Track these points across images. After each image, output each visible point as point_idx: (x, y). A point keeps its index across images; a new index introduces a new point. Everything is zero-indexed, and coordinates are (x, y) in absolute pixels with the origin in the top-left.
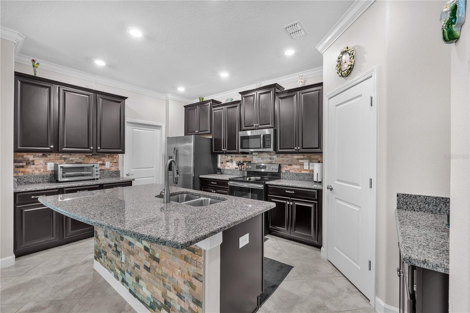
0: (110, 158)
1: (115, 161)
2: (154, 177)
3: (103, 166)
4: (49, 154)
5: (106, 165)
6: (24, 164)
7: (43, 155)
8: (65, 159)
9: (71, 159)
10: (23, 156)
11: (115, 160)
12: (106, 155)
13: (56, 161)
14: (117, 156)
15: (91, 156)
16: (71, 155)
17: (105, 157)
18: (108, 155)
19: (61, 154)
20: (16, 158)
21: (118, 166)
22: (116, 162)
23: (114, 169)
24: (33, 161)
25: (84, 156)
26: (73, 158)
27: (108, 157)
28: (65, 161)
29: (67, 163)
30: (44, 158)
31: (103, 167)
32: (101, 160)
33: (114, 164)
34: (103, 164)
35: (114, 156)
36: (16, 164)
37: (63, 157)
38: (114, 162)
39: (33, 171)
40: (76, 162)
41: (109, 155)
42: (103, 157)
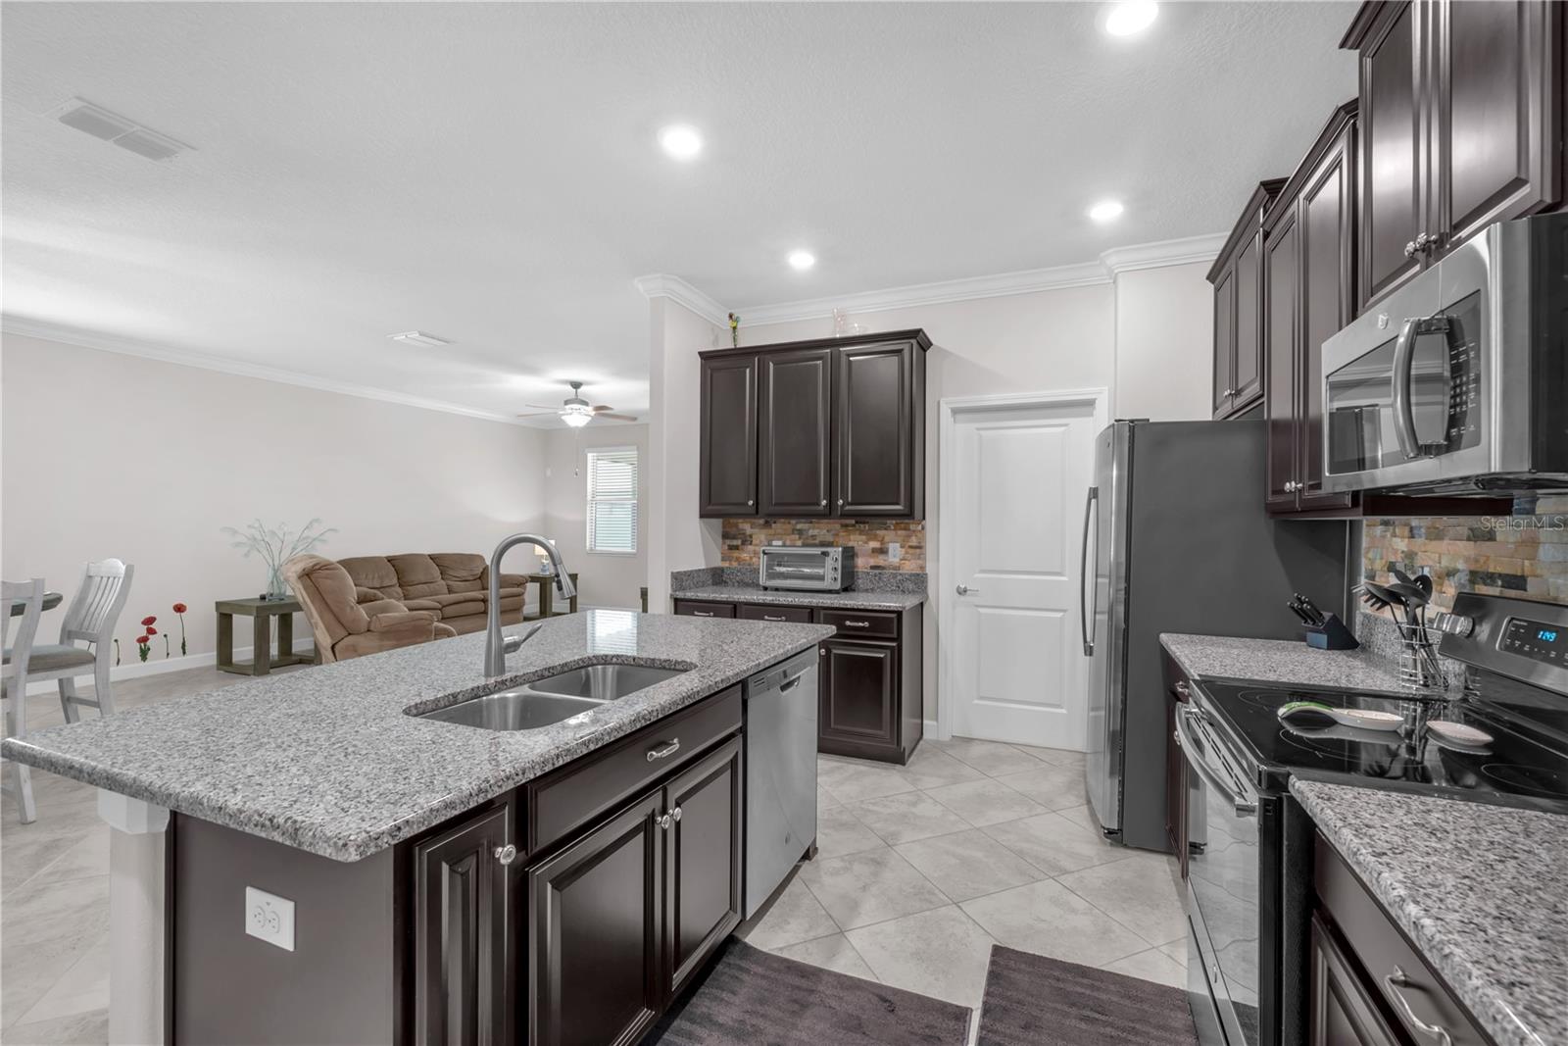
0: (899, 532)
1: (914, 541)
2: (1065, 611)
3: (881, 557)
4: (774, 520)
5: (891, 551)
6: (739, 542)
7: (767, 522)
8: (800, 532)
9: (811, 532)
10: (736, 525)
11: (914, 538)
12: (888, 522)
13: (784, 537)
14: (920, 527)
15: (853, 526)
16: (811, 523)
17: (886, 529)
18: (894, 522)
19: (793, 522)
20: (728, 530)
21: (925, 559)
22: (914, 544)
23: (910, 567)
24: (751, 536)
25: (838, 526)
26: (816, 532)
27: (895, 530)
28: (800, 538)
29: (804, 545)
30: (765, 531)
31: (880, 560)
32: (875, 538)
33: (911, 551)
34: (883, 551)
35: (912, 527)
36: (728, 542)
37: (799, 526)
38: (910, 544)
39: (751, 558)
40: (821, 542)
41: (897, 523)
42: (880, 529)
